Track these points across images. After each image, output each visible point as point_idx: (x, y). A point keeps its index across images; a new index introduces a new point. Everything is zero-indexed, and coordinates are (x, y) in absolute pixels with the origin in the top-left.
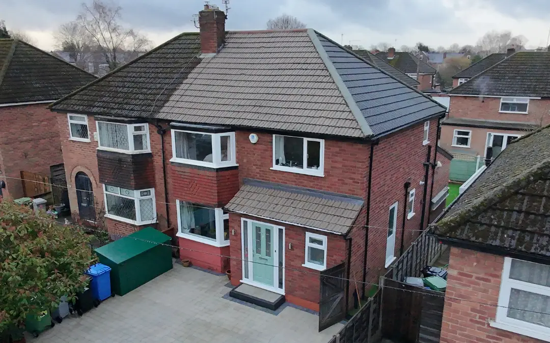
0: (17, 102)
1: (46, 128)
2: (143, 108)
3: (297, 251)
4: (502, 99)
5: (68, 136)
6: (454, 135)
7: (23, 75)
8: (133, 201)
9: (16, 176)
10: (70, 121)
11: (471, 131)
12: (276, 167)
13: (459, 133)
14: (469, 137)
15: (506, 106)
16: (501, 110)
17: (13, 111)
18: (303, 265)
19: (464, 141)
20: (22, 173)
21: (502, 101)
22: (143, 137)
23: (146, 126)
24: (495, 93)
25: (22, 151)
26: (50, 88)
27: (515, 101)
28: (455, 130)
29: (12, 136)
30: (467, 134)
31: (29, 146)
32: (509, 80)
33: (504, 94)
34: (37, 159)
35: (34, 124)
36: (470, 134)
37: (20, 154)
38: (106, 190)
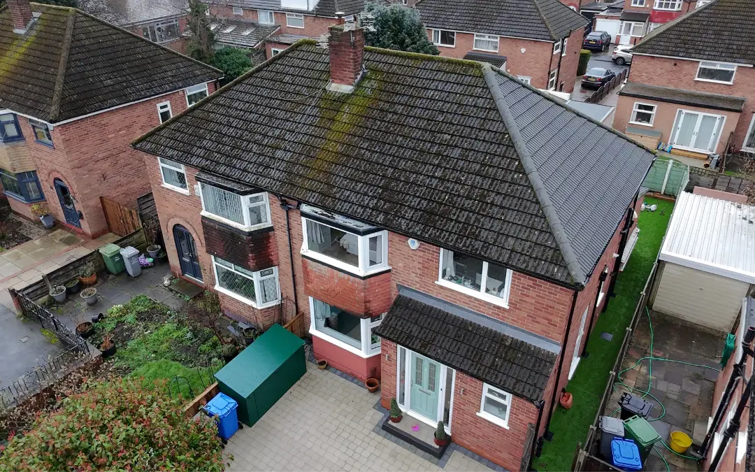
0: (86, 114)
1: (125, 138)
2: (260, 170)
3: (470, 397)
4: (700, 63)
5: (159, 180)
6: (634, 109)
7: (89, 68)
8: (252, 281)
9: (95, 202)
10: (161, 165)
11: (656, 106)
12: (442, 282)
13: (640, 107)
14: (653, 112)
15: (705, 73)
16: (699, 77)
17: (83, 125)
18: (478, 414)
19: (646, 118)
20: (101, 198)
21: (700, 66)
22: (262, 208)
23: (265, 195)
24: (693, 55)
25: (99, 172)
26: (125, 84)
27: (718, 68)
28: (636, 103)
29: (86, 156)
30: (651, 108)
31: (105, 165)
32: (713, 37)
33: (705, 57)
34: (118, 178)
35: (110, 136)
36: (655, 109)
37: (96, 176)
38: (215, 261)
